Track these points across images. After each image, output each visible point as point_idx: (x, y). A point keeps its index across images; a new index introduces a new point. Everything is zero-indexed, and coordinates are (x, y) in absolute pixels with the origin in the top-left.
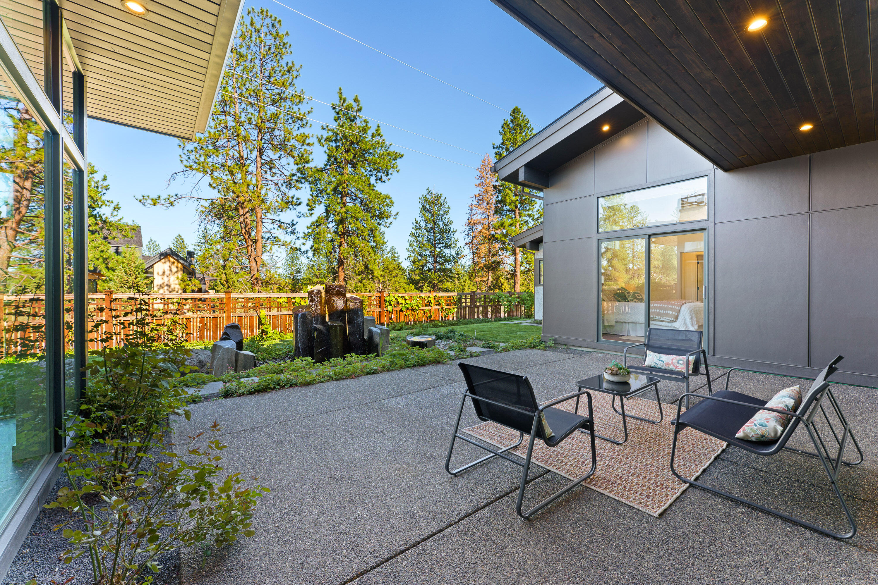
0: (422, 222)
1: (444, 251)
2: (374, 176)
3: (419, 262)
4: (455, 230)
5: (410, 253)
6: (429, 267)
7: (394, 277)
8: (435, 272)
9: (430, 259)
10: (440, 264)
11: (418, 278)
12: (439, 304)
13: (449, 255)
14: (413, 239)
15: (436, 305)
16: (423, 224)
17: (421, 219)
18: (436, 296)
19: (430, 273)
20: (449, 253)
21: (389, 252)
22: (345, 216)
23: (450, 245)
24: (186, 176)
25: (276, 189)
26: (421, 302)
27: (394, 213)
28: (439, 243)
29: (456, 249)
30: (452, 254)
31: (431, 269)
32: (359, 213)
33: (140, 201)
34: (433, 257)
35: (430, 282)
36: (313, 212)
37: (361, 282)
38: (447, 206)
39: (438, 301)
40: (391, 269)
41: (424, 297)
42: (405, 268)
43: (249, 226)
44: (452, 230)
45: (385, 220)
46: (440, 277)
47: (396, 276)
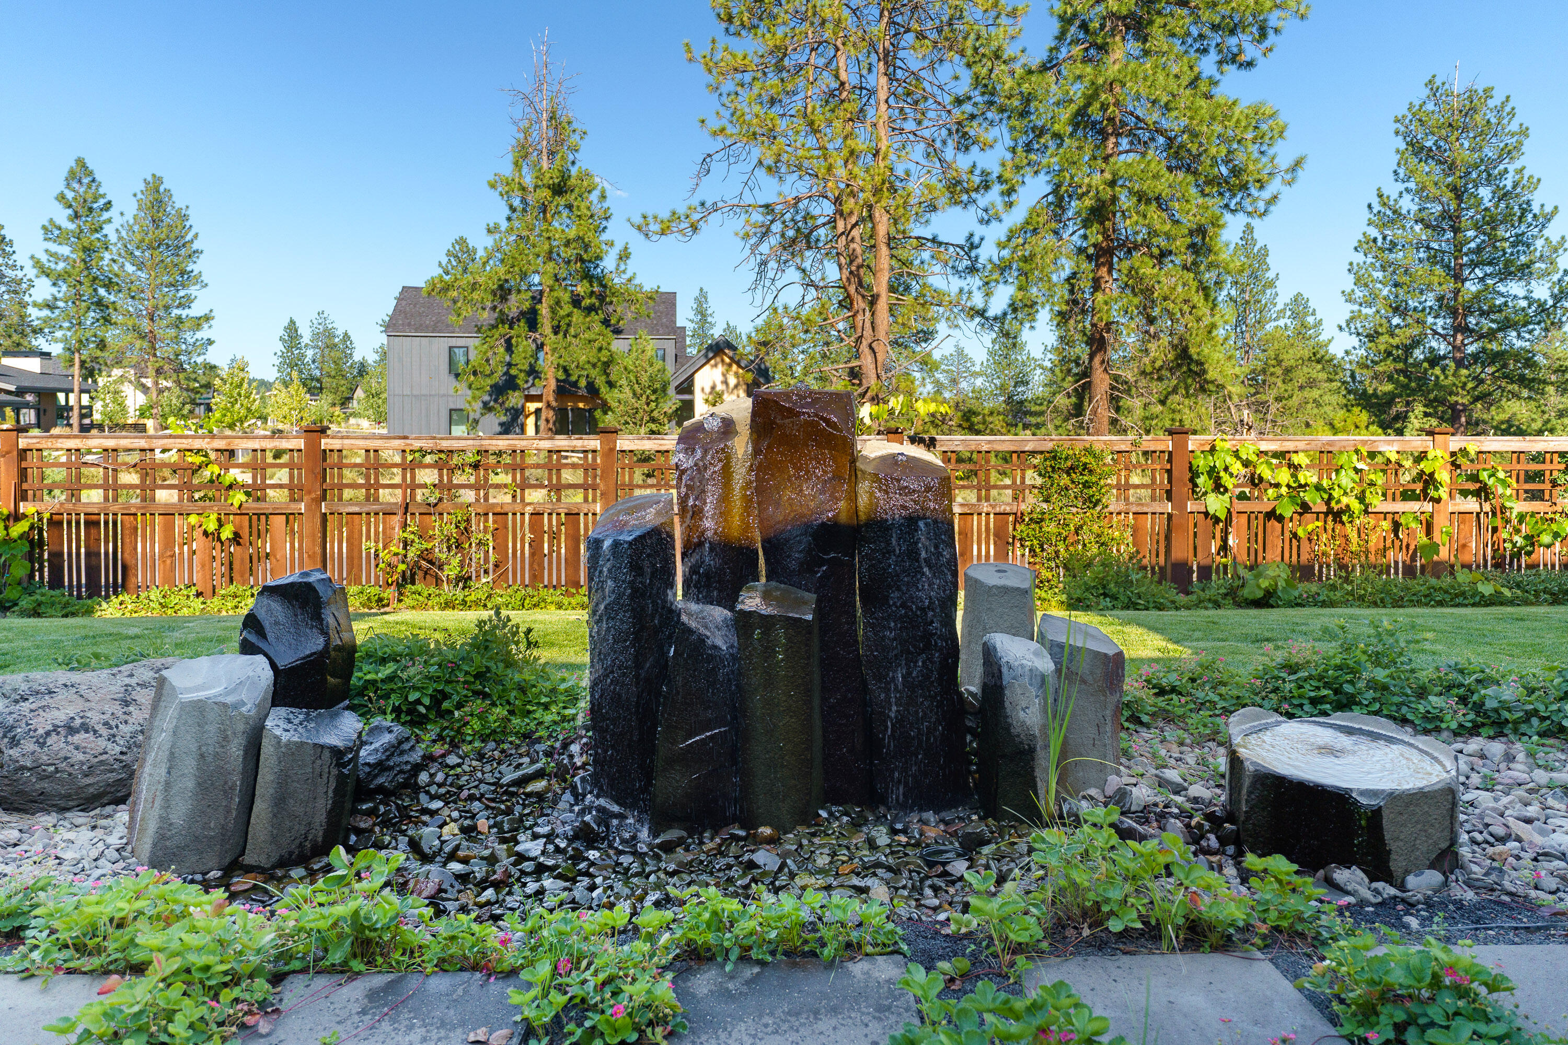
0: (1407, 197)
1: (1501, 288)
2: (1212, 51)
3: (1392, 335)
4: (1548, 209)
5: (1356, 307)
6: (1432, 350)
7: (1301, 388)
8: (1459, 363)
9: (1440, 322)
10: (1481, 337)
11: (1389, 387)
12: (1483, 492)
13: (1524, 304)
14: (1370, 260)
15: (1465, 493)
16: (1408, 205)
17: (1401, 187)
18: (1464, 451)
19: (1437, 370)
20: (1521, 293)
21: (1283, 311)
22: (1107, 193)
23: (1528, 266)
24: (732, 160)
25: (928, 155)
26: (1379, 479)
27: (1284, 161)
28: (1474, 265)
29: (1556, 278)
30: (1535, 295)
31: (1444, 357)
32: (1156, 177)
33: (639, 228)
34: (1454, 313)
35: (1436, 399)
36: (1014, 197)
37: (1163, 402)
38: (1514, 127)
39: (1474, 478)
40: (1292, 363)
41: (1393, 457)
42: (1340, 354)
43: (860, 260)
44: (1536, 209)
45: (1254, 191)
46: (1482, 381)
47: (1311, 383)
